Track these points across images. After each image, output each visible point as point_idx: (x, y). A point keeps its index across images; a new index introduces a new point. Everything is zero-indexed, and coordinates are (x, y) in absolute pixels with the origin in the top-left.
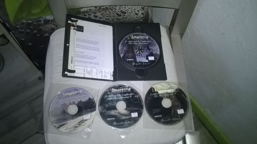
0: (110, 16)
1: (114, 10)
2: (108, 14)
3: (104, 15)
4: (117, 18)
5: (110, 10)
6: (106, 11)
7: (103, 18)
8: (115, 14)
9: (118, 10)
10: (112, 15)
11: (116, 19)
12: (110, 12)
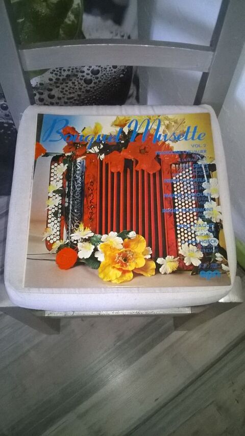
0: (74, 91)
1: (80, 74)
2: (71, 87)
3: (65, 92)
4: (86, 90)
5: (73, 79)
6: (68, 83)
7: (63, 97)
8: (83, 81)
9: (87, 72)
10: (77, 87)
11: (83, 92)
12: (73, 83)
